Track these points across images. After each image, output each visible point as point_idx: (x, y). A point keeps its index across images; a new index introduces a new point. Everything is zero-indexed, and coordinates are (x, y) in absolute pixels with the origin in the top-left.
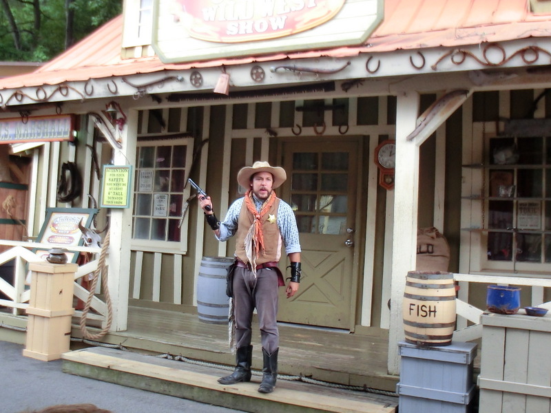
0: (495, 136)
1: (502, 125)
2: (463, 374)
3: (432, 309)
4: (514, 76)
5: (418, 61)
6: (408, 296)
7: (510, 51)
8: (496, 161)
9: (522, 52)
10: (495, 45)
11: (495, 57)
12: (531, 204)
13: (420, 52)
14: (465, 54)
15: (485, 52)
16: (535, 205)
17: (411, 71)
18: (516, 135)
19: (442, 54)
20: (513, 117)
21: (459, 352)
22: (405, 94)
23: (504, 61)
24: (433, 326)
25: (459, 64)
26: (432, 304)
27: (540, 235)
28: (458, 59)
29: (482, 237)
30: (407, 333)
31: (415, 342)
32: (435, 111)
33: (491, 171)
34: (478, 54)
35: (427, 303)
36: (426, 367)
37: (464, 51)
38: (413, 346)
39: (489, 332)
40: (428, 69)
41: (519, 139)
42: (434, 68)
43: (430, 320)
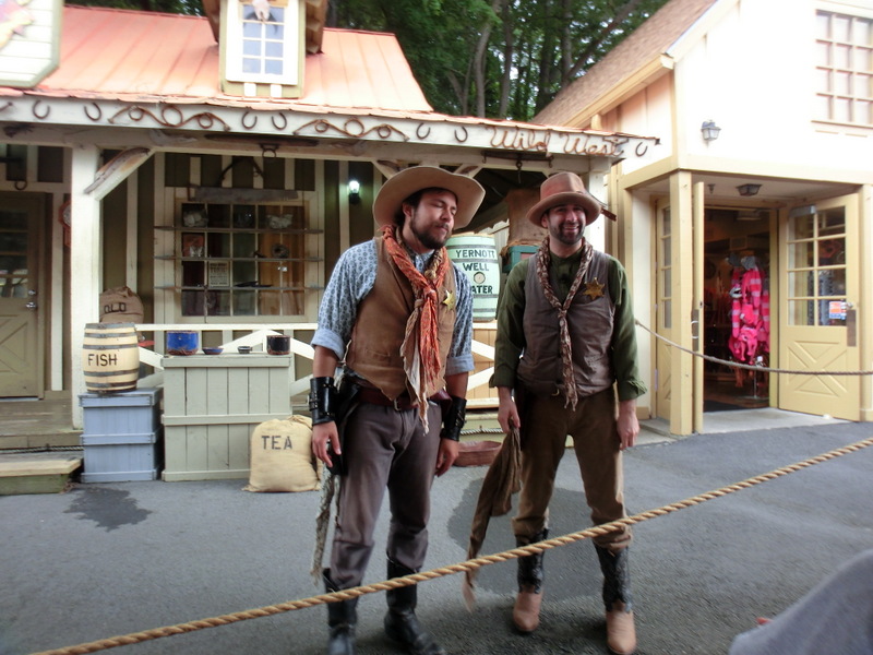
0: (186, 201)
1: (193, 191)
2: (148, 416)
3: (112, 357)
4: (193, 140)
5: (93, 113)
6: (86, 347)
7: (187, 114)
8: (186, 224)
9: (198, 117)
10: (172, 106)
11: (172, 118)
12: (220, 264)
13: (96, 103)
14: (143, 111)
15: (163, 111)
16: (224, 265)
17: (87, 122)
18: (206, 201)
19: (120, 108)
20: (202, 185)
21: (142, 395)
22: (81, 147)
23: (182, 123)
24: (115, 373)
25: (137, 120)
26: (112, 352)
27: (228, 291)
28: (136, 115)
29: (176, 295)
30: (88, 384)
31: (97, 392)
32: (114, 166)
33: (183, 234)
34: (156, 113)
35: (107, 352)
36: (110, 415)
37: (142, 108)
38: (95, 395)
39: (170, 373)
40: (104, 122)
41: (210, 206)
42: (111, 121)
43: (111, 368)
